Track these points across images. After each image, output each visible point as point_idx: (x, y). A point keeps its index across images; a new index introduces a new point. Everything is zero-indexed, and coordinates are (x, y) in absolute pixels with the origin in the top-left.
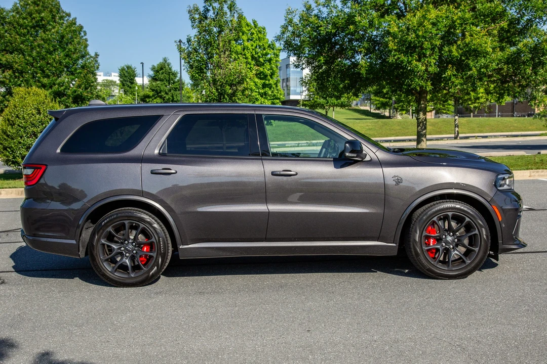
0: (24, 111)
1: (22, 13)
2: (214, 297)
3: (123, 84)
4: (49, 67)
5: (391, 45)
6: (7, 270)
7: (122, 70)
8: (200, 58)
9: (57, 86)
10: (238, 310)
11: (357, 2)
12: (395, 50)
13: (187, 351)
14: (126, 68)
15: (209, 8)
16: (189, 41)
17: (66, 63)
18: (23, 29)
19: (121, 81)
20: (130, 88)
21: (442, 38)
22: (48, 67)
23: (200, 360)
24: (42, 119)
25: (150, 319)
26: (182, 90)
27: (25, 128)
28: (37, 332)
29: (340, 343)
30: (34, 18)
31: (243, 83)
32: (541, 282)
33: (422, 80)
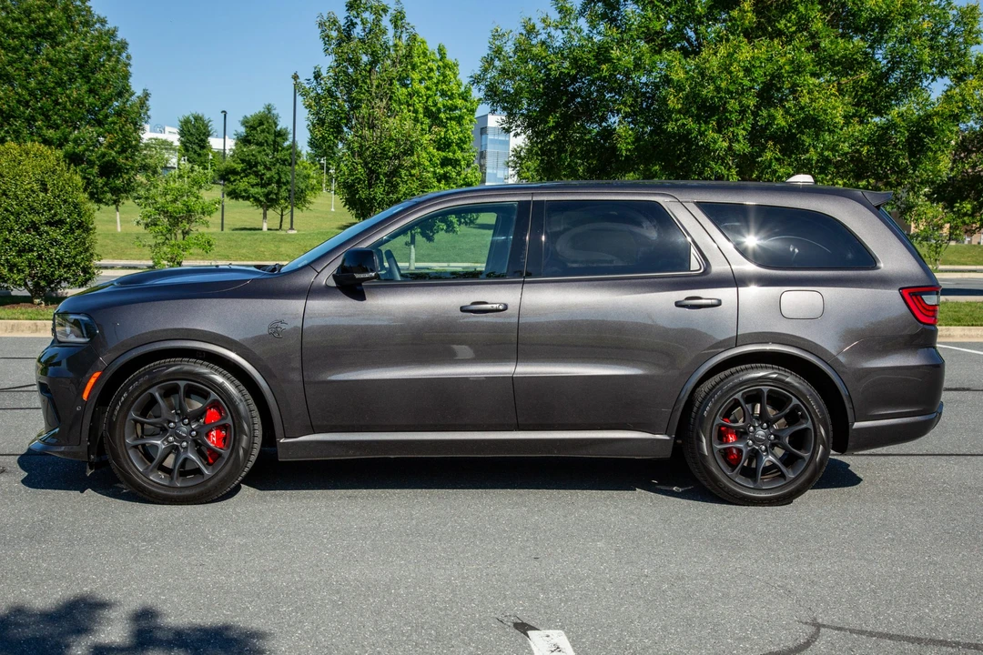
0: (16, 185)
1: (11, 10)
2: (373, 504)
3: (186, 147)
4: (59, 110)
5: (673, 103)
6: (7, 452)
7: (186, 122)
8: (338, 107)
9: (71, 144)
10: (417, 525)
11: (616, 25)
12: (679, 112)
13: (337, 582)
14: (192, 119)
15: (355, 20)
16: (317, 76)
17: (91, 104)
18: (13, 39)
19: (182, 142)
20: (199, 155)
21: (759, 95)
22: (56, 110)
23: (360, 595)
24: (49, 200)
25: (268, 533)
26: (296, 163)
27: (18, 214)
28: (77, 547)
29: (588, 577)
30: (34, 21)
31: (412, 154)
32: (915, 500)
33: (722, 165)
